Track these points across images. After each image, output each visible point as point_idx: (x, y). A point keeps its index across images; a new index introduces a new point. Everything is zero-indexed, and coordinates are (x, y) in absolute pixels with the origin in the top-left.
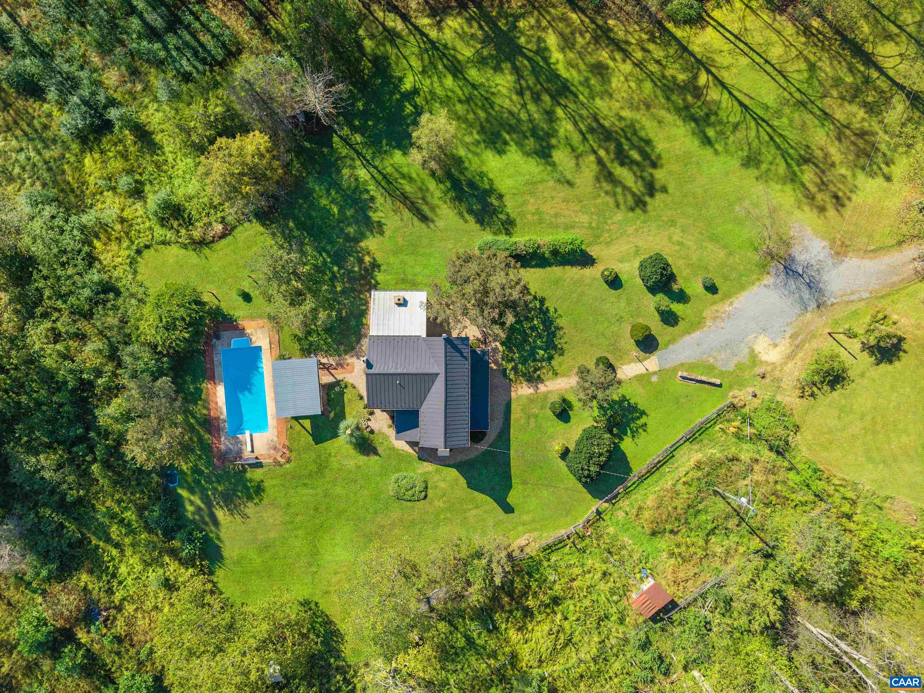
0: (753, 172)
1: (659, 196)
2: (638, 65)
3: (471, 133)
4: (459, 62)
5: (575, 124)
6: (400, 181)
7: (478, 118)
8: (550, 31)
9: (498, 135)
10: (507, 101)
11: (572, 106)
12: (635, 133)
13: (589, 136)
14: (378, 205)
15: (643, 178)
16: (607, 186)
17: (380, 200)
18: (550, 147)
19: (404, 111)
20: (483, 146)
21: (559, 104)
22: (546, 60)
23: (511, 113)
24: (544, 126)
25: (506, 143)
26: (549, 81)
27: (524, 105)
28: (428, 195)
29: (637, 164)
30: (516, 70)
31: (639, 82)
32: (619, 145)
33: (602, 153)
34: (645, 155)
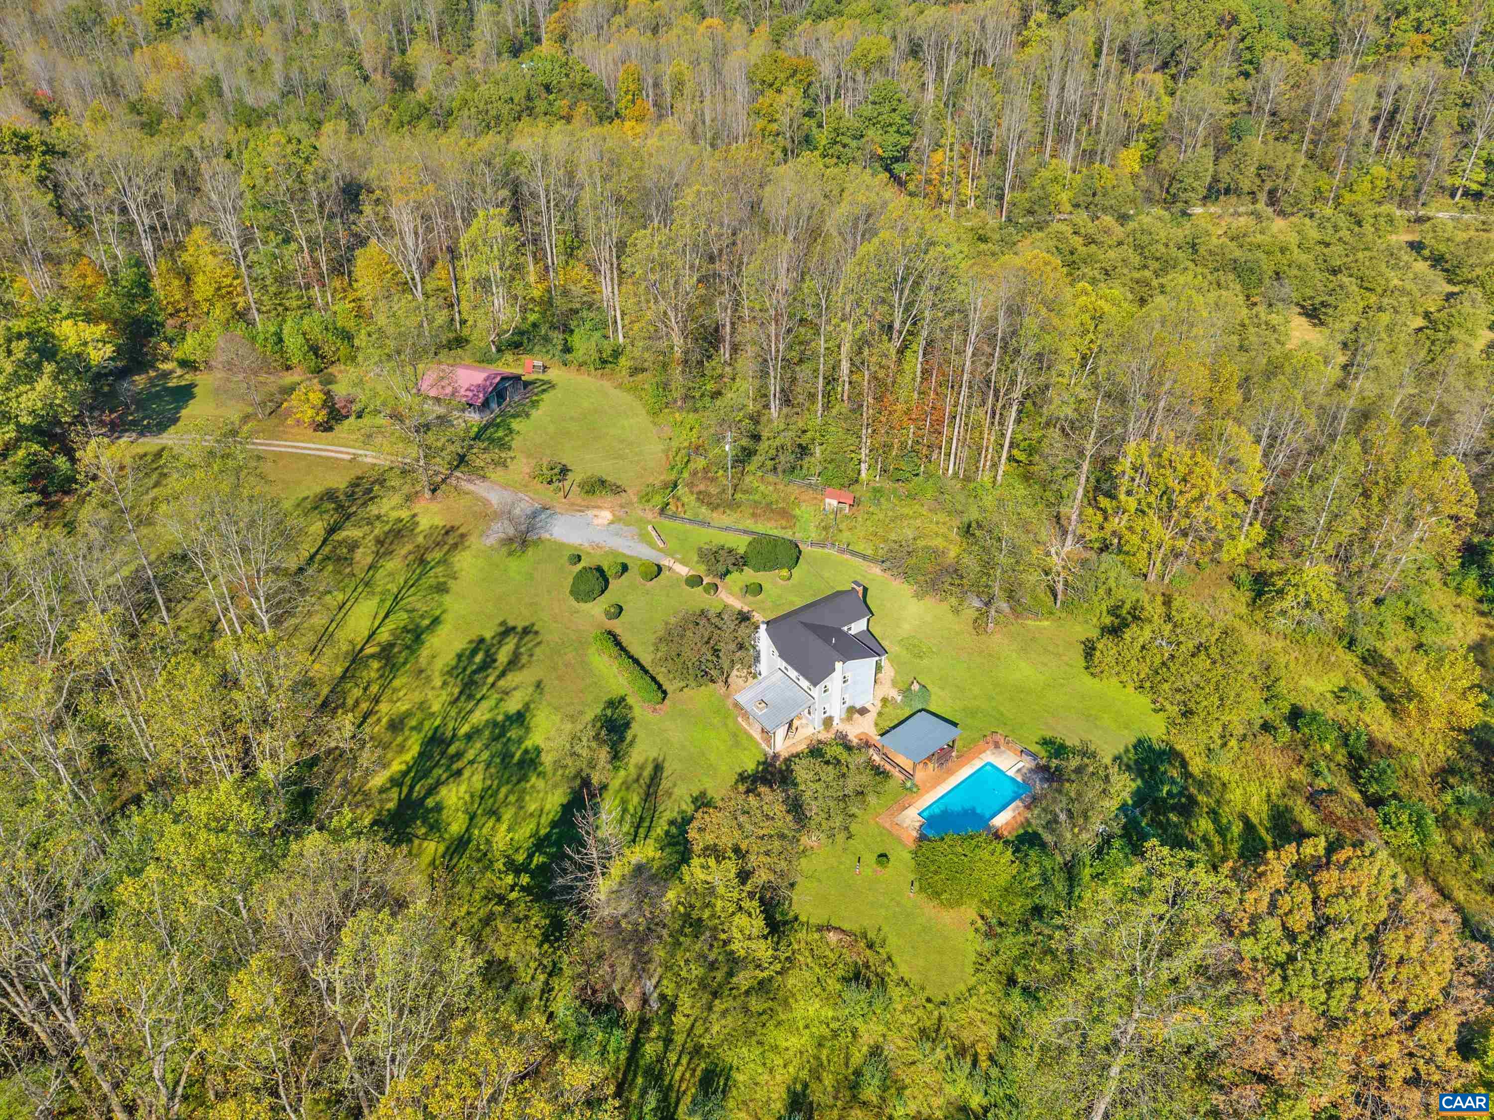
0: (451, 583)
1: (511, 623)
2: (377, 700)
3: (533, 787)
4: (448, 848)
5: (471, 712)
6: (632, 811)
7: (511, 792)
8: (366, 788)
9: (521, 763)
10: (475, 778)
11: (451, 725)
12: (456, 667)
13: (478, 696)
14: (675, 814)
15: (500, 642)
16: (524, 659)
17: (668, 815)
18: (508, 717)
19: (544, 863)
20: (541, 769)
21: (454, 735)
22: (405, 774)
23: (488, 766)
24: (487, 733)
25: (526, 752)
26: (431, 757)
27: (472, 762)
28: (630, 779)
29: (487, 652)
30: (432, 790)
31: (395, 690)
32: (475, 672)
33: (490, 680)
34: (474, 652)
